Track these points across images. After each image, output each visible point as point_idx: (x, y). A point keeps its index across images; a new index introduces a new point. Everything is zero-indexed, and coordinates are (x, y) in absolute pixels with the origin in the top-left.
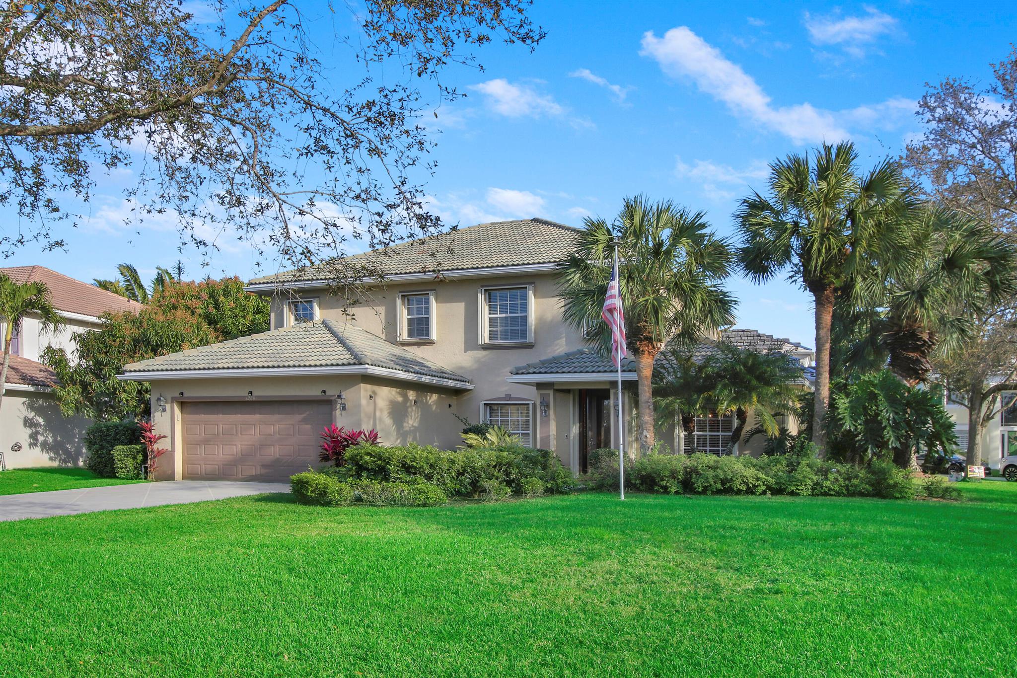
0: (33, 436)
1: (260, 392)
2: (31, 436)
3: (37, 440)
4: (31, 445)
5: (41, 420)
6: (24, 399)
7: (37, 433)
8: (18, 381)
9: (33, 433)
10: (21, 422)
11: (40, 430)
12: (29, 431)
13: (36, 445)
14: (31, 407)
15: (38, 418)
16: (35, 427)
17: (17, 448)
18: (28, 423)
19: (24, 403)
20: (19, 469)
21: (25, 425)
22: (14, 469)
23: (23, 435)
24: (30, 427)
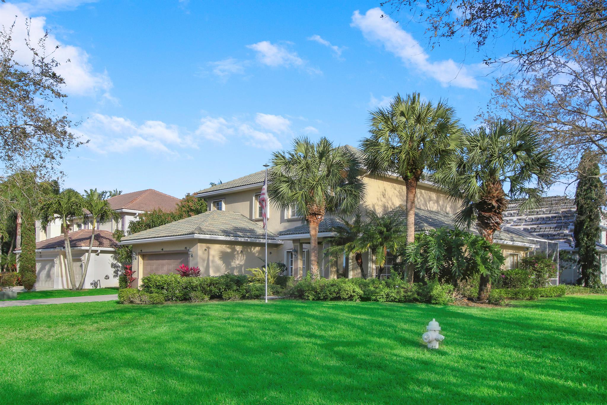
0: (116, 272)
1: (167, 249)
2: (115, 272)
3: (118, 274)
4: (114, 276)
5: (120, 265)
6: (112, 255)
7: (118, 270)
8: (107, 246)
9: (116, 271)
10: (110, 266)
11: (120, 269)
12: (114, 270)
13: (117, 276)
14: (115, 258)
15: (118, 263)
16: (117, 268)
17: (107, 277)
18: (113, 266)
19: (112, 256)
20: (108, 288)
21: (112, 267)
22: (106, 288)
23: (111, 271)
24: (114, 268)
